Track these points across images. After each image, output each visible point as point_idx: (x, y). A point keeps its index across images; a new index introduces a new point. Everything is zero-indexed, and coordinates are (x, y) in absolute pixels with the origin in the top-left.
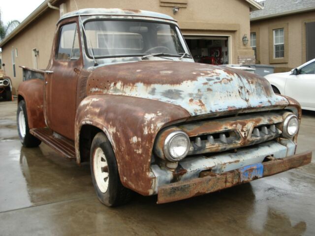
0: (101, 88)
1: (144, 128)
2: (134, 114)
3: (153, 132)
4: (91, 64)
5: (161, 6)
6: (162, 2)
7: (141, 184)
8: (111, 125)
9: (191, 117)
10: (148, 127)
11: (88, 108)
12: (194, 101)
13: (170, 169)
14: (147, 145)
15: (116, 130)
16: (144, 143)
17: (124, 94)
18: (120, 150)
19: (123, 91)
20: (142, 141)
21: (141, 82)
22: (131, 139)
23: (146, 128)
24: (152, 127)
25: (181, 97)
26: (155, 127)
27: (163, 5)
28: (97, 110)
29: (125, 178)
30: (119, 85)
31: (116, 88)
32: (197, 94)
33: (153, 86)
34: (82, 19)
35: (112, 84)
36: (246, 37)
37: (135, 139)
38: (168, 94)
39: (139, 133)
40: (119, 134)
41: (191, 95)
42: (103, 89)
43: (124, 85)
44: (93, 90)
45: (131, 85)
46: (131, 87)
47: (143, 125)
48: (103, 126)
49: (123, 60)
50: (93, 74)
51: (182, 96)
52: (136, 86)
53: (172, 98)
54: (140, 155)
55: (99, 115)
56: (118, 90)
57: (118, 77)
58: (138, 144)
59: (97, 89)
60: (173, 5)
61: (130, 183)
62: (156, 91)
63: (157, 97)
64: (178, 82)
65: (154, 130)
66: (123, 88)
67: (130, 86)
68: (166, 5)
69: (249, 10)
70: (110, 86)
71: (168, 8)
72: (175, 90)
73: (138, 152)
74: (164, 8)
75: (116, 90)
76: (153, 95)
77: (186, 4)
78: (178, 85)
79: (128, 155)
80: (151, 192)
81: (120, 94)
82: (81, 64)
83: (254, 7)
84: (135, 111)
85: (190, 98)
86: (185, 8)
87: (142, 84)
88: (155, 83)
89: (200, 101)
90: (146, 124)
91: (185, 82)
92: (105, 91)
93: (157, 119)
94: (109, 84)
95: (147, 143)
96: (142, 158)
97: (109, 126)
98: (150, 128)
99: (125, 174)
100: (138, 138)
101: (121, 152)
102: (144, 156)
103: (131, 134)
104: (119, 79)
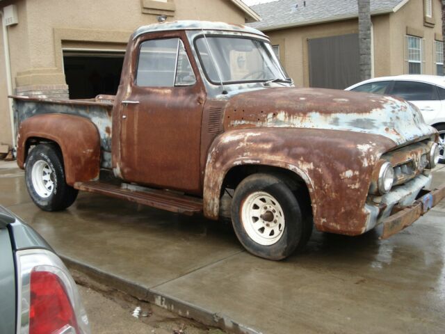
0: (250, 121)
1: (363, 160)
2: (339, 146)
3: (373, 163)
4: (217, 92)
5: (143, 13)
6: (145, 8)
7: (353, 223)
8: (302, 162)
9: (397, 146)
10: (367, 159)
11: (242, 144)
12: (390, 130)
13: (375, 204)
14: (367, 178)
15: (314, 165)
16: (363, 176)
17: (292, 126)
18: (321, 188)
19: (289, 123)
20: (360, 175)
21: (316, 112)
22: (342, 173)
23: (365, 159)
24: (372, 158)
25: (374, 127)
26: (375, 158)
27: (146, 11)
28: (268, 146)
29: (323, 220)
30: (281, 116)
31: (277, 119)
32: (390, 123)
33: (334, 115)
34: (191, 35)
35: (270, 115)
36: (242, 57)
37: (349, 173)
38: (357, 123)
39: (355, 166)
40: (320, 170)
41: (385, 124)
42: (254, 121)
43: (289, 116)
44: (237, 123)
45: (302, 115)
46: (301, 118)
47: (359, 157)
48: (286, 164)
49: (249, 87)
50: (232, 104)
51: (375, 125)
52: (309, 117)
53: (364, 128)
54: (357, 190)
55: (274, 151)
56: (281, 121)
57: (277, 106)
58: (354, 178)
59: (243, 122)
60: (158, 13)
61: (332, 224)
62: (339, 121)
63: (343, 127)
64: (367, 110)
65: (374, 161)
66: (289, 119)
67: (299, 116)
68: (150, 12)
69: (244, 21)
70: (266, 117)
71: (151, 16)
72: (365, 119)
73: (353, 187)
74: (147, 16)
75: (277, 122)
76: (337, 125)
77: (173, 11)
78: (368, 114)
79: (336, 192)
80: (363, 230)
81: (287, 126)
82: (202, 91)
83: (250, 17)
84: (338, 143)
85: (385, 127)
86: (173, 16)
87: (318, 114)
88: (336, 112)
89: (395, 131)
90: (364, 155)
91: (374, 110)
92: (259, 124)
93: (375, 150)
94: (264, 116)
95: (367, 175)
96: (359, 193)
97: (299, 163)
98: (371, 160)
99: (326, 215)
100: (353, 172)
101: (324, 190)
102: (362, 190)
103: (343, 168)
104: (280, 109)
